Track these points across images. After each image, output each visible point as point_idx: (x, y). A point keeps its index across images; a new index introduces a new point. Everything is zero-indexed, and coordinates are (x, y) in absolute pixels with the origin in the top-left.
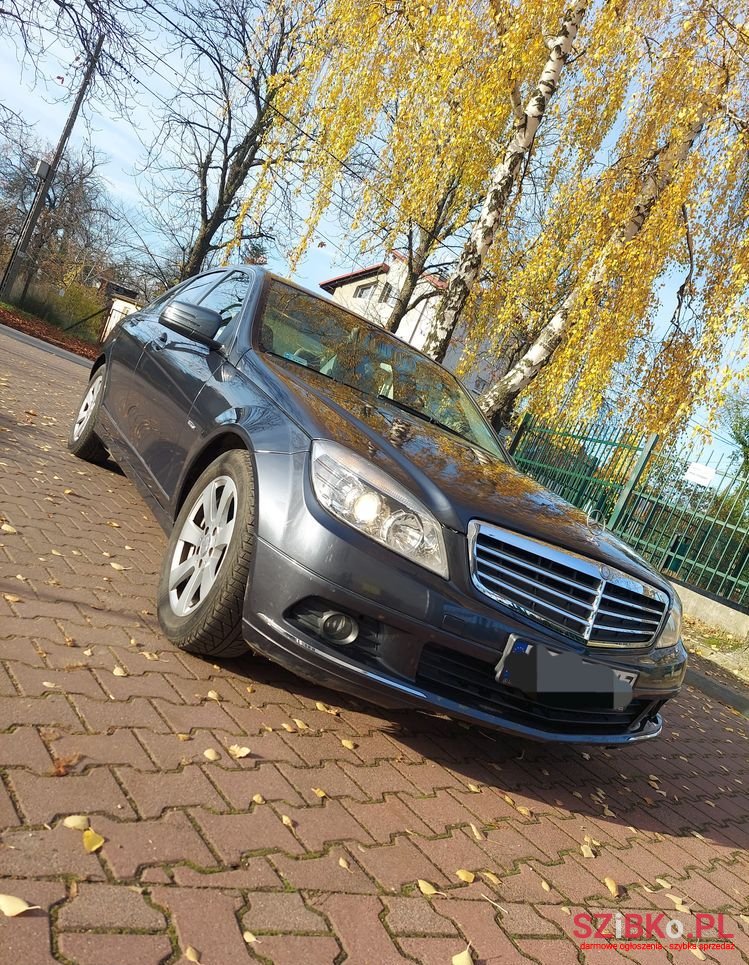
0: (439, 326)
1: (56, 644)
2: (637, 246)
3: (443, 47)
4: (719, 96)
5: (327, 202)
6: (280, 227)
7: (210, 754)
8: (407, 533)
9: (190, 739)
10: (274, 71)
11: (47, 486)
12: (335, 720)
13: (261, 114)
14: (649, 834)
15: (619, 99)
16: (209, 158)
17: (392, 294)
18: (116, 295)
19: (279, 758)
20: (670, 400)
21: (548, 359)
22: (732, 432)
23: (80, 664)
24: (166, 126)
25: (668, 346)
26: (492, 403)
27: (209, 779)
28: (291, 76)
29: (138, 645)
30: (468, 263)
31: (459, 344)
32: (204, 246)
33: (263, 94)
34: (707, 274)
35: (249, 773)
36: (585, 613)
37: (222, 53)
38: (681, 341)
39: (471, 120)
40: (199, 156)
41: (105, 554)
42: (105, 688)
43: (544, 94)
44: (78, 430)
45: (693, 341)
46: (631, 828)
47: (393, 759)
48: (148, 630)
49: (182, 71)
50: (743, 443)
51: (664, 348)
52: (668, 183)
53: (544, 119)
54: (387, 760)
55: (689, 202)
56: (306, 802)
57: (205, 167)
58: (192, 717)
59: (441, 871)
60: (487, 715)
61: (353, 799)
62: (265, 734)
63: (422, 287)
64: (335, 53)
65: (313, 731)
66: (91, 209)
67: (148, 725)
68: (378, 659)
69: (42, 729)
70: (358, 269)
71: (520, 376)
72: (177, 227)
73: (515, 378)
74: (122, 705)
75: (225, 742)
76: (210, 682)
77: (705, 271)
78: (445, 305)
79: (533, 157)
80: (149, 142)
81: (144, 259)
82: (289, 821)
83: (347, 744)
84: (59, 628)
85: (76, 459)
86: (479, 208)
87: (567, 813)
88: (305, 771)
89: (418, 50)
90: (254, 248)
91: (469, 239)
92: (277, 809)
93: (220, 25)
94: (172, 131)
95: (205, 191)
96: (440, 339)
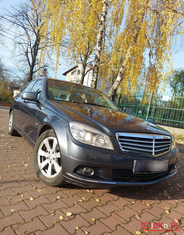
0: (94, 78)
1: (13, 196)
2: (136, 46)
3: (77, 9)
4: (147, 5)
5: (59, 54)
6: (49, 63)
7: (61, 218)
8: (100, 140)
9: (55, 214)
10: (38, 25)
11: (4, 147)
12: (93, 193)
13: (37, 37)
14: (181, 200)
15: (123, 11)
16: (27, 50)
17: (80, 72)
18: (14, 89)
19: (81, 212)
20: (154, 82)
21: (122, 79)
22: (170, 85)
23: (21, 200)
24: (15, 45)
25: (150, 68)
26: (111, 93)
27: (62, 226)
28: (42, 26)
29: (36, 188)
30: (97, 61)
31: (99, 80)
32: (32, 72)
33: (36, 32)
34: (155, 49)
35: (73, 220)
36: (151, 149)
37: (24, 24)
38: (153, 66)
39: (89, 26)
40: (25, 51)
41: (23, 162)
42: (29, 205)
43: (104, 15)
44: (10, 129)
45: (155, 66)
46: (176, 200)
47: (111, 201)
48: (38, 182)
49: (15, 31)
50: (173, 87)
51: (149, 69)
52: (140, 29)
53: (106, 21)
54: (109, 202)
55: (146, 32)
56: (90, 224)
57: (27, 53)
58: (54, 207)
59: (132, 234)
60: (133, 183)
61: (103, 218)
62: (75, 205)
63: (87, 69)
64: (51, 17)
65: (88, 199)
66: (2, 70)
67: (42, 214)
68: (101, 177)
69: (13, 226)
70: (70, 68)
71: (116, 85)
72: (24, 69)
73: (115, 86)
74: (34, 210)
75: (65, 212)
76: (57, 193)
77: (154, 48)
78: (93, 72)
79: (105, 31)
80: (12, 50)
81: (18, 79)
82: (87, 233)
83: (98, 200)
84: (13, 190)
85: (11, 136)
86: (96, 46)
87: (159, 201)
88: (88, 213)
89: (71, 11)
90: (44, 69)
91: (95, 55)
92: (83, 230)
93: (21, 17)
94: (16, 46)
95: (28, 59)
96: (94, 81)
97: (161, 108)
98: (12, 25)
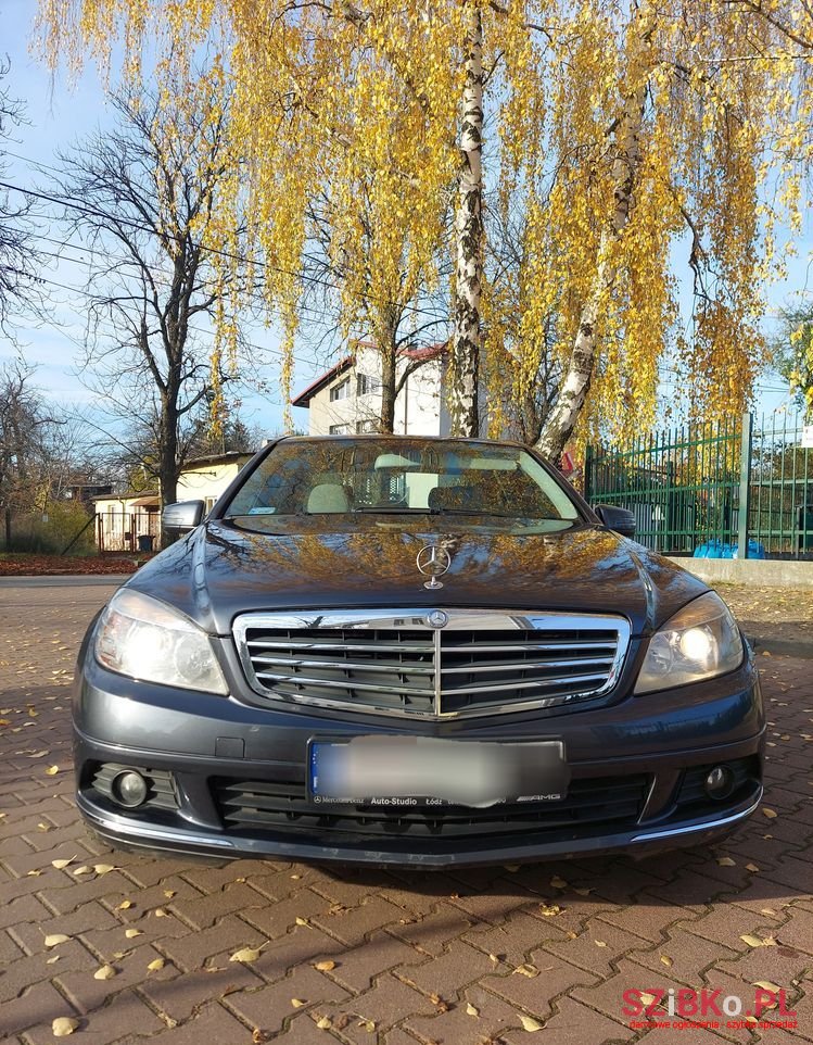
0: (461, 396)
13: (178, 263)
16: (144, 326)
17: (370, 383)
18: (95, 497)
20: (731, 373)
24: (92, 313)
25: (701, 319)
26: (549, 451)
30: (465, 322)
32: (172, 414)
38: (713, 308)
40: (132, 328)
43: (474, 124)
57: (143, 336)
63: (404, 364)
66: (36, 423)
68: (179, 812)
71: (567, 412)
72: (137, 407)
73: (562, 415)
78: (458, 373)
84: (408, 985)
89: (329, 133)
91: (457, 296)
94: (99, 315)
95: (153, 360)
96: (467, 408)
97: (768, 486)
98: (70, 232)
